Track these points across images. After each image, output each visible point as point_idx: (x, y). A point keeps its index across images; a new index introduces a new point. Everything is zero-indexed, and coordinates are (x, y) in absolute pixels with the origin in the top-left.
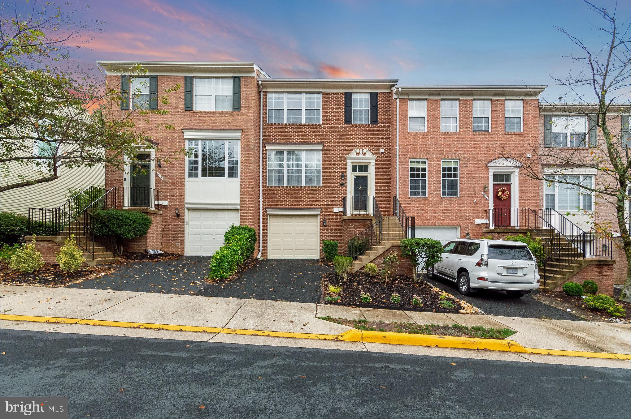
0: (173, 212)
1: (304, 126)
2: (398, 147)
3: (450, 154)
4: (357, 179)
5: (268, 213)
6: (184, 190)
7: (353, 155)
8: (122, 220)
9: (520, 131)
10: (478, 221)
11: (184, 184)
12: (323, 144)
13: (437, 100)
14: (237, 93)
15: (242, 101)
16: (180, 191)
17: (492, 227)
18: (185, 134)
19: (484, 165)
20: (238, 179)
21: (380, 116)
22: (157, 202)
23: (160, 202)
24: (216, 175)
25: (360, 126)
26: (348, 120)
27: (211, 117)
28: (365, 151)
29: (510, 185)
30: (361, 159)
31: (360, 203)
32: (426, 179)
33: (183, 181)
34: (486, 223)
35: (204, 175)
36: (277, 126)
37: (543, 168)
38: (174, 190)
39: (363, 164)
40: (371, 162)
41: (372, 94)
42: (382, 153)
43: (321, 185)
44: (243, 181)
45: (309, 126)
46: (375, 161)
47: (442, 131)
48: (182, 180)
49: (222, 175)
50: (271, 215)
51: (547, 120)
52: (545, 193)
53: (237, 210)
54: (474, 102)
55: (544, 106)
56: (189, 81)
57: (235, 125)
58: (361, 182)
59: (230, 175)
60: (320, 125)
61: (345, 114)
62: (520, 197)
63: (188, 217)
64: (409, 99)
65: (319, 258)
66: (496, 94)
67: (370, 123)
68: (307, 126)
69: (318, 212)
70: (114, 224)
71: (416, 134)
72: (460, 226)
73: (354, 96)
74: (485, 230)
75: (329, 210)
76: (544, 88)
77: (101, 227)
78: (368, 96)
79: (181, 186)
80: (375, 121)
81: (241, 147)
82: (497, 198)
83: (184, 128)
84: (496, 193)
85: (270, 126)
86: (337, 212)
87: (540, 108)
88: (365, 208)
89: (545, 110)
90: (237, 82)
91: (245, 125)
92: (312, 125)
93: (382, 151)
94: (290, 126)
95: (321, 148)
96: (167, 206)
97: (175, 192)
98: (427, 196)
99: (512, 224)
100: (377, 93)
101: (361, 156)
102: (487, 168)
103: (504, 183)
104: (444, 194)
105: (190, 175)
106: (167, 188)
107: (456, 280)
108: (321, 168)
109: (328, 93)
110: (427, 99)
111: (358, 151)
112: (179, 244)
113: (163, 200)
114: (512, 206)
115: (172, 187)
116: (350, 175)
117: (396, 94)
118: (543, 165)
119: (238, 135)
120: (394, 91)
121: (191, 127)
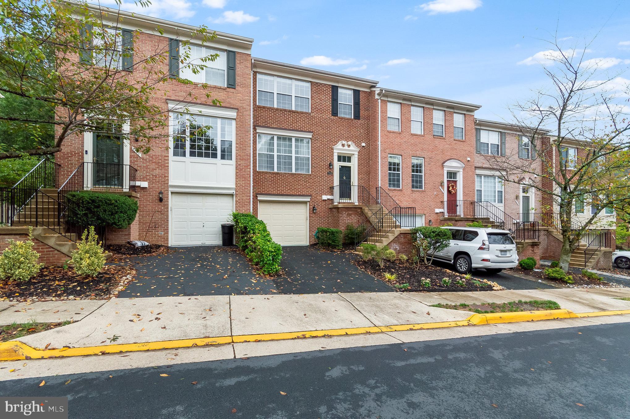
0: (155, 195)
1: (295, 112)
2: (379, 143)
3: (418, 153)
4: (342, 169)
5: (259, 198)
6: (168, 170)
7: (339, 146)
8: (117, 206)
9: (463, 139)
10: (437, 211)
11: (168, 163)
12: (312, 132)
13: (408, 105)
14: (231, 68)
15: (237, 78)
16: (163, 171)
17: (446, 216)
18: (169, 105)
19: (441, 164)
20: (233, 162)
21: (362, 113)
22: (132, 183)
23: (138, 183)
24: (207, 155)
25: (345, 119)
26: (335, 113)
27: (201, 91)
28: (350, 143)
29: (456, 181)
30: (345, 151)
31: (345, 192)
32: (401, 172)
33: (166, 160)
34: (443, 212)
35: (192, 154)
36: (268, 109)
37: (475, 170)
38: (155, 169)
39: (347, 155)
40: (354, 154)
41: (355, 91)
42: (363, 146)
43: (310, 173)
44: (240, 165)
45: (299, 113)
46: (357, 153)
47: (412, 132)
48: (166, 158)
49: (215, 156)
50: (261, 201)
51: (478, 131)
52: (476, 189)
53: (232, 195)
54: (434, 111)
55: (478, 122)
56: (174, 44)
57: (229, 103)
58: (345, 172)
59: (223, 157)
60: (309, 114)
61: (333, 106)
62: (464, 192)
63: (173, 202)
64: (388, 101)
65: (308, 244)
66: (449, 107)
67: (353, 118)
68: (297, 113)
69: (308, 199)
70: (105, 211)
71: (394, 132)
72: (425, 215)
73: (340, 90)
74: (441, 218)
75: (318, 197)
76: (479, 108)
77: (86, 215)
78: (351, 92)
79: (164, 166)
80: (357, 116)
81: (237, 128)
82: (449, 192)
83: (169, 98)
84: (448, 187)
85: (261, 108)
86: (325, 200)
87: (475, 123)
88: (349, 197)
89: (478, 125)
90: (232, 57)
91: (241, 105)
92: (302, 113)
93: (363, 144)
94: (280, 110)
95: (311, 137)
96: (146, 188)
97: (157, 172)
98: (401, 188)
99: (458, 213)
100: (359, 91)
101: (346, 147)
102: (443, 166)
103: (453, 180)
104: (413, 187)
105: (175, 154)
106: (147, 167)
107: (452, 261)
108: (310, 156)
109: (317, 83)
110: (401, 103)
111: (344, 142)
112: (163, 233)
113: (141, 181)
114: (458, 198)
115: (153, 166)
116: (337, 165)
117: (379, 94)
118: (475, 167)
119: (233, 114)
120: (377, 92)
121: (177, 98)
